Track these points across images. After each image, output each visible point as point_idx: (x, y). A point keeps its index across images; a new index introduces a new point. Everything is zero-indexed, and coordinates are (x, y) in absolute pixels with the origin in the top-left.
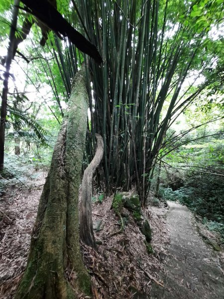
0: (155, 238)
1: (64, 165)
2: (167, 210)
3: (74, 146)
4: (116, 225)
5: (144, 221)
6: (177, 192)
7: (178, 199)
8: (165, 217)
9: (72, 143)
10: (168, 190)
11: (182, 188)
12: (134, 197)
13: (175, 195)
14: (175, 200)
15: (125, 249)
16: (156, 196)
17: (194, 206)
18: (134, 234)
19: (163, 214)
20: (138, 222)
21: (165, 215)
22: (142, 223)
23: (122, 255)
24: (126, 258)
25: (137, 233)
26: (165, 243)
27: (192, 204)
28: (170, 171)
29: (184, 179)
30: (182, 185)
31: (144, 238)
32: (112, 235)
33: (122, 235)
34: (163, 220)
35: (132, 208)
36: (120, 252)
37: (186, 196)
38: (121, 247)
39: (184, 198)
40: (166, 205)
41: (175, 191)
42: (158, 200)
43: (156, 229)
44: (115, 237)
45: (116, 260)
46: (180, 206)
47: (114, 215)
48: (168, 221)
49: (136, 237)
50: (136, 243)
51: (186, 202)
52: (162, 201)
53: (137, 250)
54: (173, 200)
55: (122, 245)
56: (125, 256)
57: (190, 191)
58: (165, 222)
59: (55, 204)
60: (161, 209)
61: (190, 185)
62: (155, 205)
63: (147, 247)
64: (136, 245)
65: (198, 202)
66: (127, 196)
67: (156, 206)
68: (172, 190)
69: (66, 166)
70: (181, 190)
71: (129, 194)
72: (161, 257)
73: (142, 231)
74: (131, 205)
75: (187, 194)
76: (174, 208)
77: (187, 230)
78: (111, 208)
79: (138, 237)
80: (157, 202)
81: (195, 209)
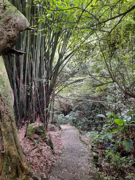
0: (55, 148)
1: (7, 114)
2: (61, 132)
3: (9, 101)
4: (31, 145)
5: (49, 138)
6: (68, 116)
7: (68, 122)
8: (60, 136)
9: (8, 99)
10: (61, 117)
11: (71, 112)
12: (40, 125)
13: (66, 120)
14: (67, 123)
15: (41, 154)
16: (52, 123)
17: (80, 125)
18: (44, 147)
19: (58, 135)
20: (44, 140)
21: (60, 135)
22: (47, 140)
23: (40, 157)
24: (42, 158)
25: (45, 146)
26: (61, 149)
27: (78, 124)
28: (62, 100)
29: (72, 105)
30: (71, 110)
31: (50, 147)
32: (32, 150)
33: (37, 149)
34: (59, 138)
35: (40, 133)
36: (39, 156)
37: (74, 118)
38: (39, 154)
39: (73, 120)
40: (60, 128)
41: (67, 116)
42: (54, 126)
43: (55, 143)
44: (33, 151)
45: (38, 160)
46: (70, 127)
47: (29, 140)
48: (62, 138)
49: (45, 148)
50: (45, 151)
51: (74, 123)
52: (57, 126)
53: (47, 154)
54: (65, 124)
55: (38, 152)
56: (42, 157)
57: (77, 113)
58: (60, 139)
59: (10, 134)
60: (56, 132)
61: (76, 109)
62: (52, 129)
63: (52, 151)
64: (46, 152)
65: (83, 121)
66: (36, 126)
67: (52, 131)
68: (63, 115)
69: (8, 114)
70: (70, 114)
71: (36, 124)
72: (60, 154)
73: (48, 145)
74: (39, 131)
75: (75, 117)
76: (66, 130)
77: (74, 140)
78: (25, 137)
79: (46, 148)
80: (53, 128)
81: (81, 127)
